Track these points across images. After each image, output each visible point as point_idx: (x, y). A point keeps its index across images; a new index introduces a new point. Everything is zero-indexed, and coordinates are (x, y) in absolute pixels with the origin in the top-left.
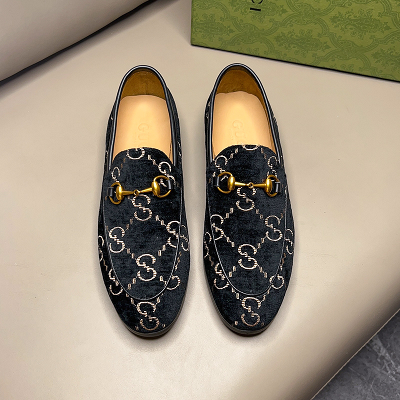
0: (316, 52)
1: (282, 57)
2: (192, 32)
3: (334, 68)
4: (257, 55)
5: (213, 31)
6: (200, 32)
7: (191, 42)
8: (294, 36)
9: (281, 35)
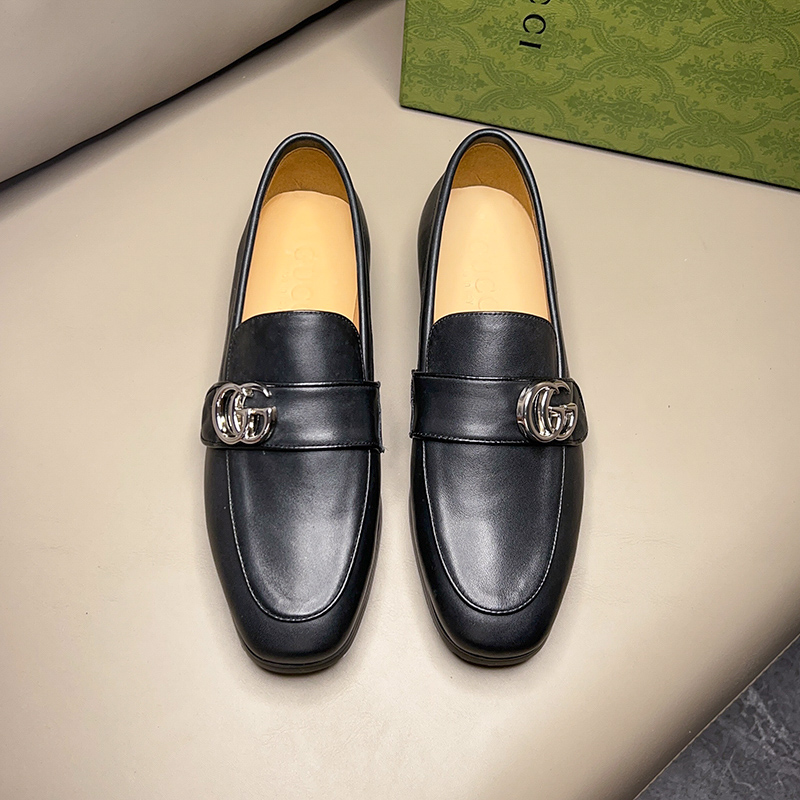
0: (646, 131)
1: (579, 136)
2: (402, 83)
3: (681, 161)
4: (530, 130)
5: (445, 82)
6: (418, 82)
7: (401, 101)
8: (605, 99)
9: (578, 95)
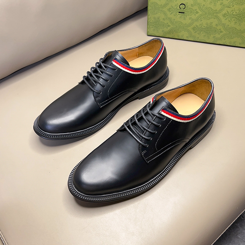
0: (215, 35)
1: (196, 39)
2: (147, 28)
3: (225, 44)
4: (183, 39)
5: (159, 26)
6: (152, 27)
7: (147, 34)
8: (203, 27)
9: (195, 26)
